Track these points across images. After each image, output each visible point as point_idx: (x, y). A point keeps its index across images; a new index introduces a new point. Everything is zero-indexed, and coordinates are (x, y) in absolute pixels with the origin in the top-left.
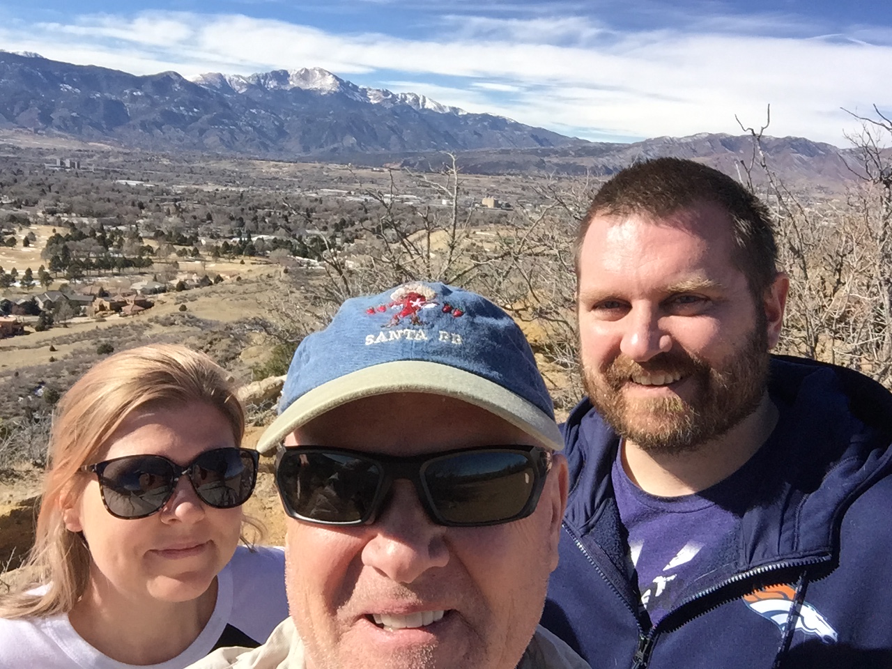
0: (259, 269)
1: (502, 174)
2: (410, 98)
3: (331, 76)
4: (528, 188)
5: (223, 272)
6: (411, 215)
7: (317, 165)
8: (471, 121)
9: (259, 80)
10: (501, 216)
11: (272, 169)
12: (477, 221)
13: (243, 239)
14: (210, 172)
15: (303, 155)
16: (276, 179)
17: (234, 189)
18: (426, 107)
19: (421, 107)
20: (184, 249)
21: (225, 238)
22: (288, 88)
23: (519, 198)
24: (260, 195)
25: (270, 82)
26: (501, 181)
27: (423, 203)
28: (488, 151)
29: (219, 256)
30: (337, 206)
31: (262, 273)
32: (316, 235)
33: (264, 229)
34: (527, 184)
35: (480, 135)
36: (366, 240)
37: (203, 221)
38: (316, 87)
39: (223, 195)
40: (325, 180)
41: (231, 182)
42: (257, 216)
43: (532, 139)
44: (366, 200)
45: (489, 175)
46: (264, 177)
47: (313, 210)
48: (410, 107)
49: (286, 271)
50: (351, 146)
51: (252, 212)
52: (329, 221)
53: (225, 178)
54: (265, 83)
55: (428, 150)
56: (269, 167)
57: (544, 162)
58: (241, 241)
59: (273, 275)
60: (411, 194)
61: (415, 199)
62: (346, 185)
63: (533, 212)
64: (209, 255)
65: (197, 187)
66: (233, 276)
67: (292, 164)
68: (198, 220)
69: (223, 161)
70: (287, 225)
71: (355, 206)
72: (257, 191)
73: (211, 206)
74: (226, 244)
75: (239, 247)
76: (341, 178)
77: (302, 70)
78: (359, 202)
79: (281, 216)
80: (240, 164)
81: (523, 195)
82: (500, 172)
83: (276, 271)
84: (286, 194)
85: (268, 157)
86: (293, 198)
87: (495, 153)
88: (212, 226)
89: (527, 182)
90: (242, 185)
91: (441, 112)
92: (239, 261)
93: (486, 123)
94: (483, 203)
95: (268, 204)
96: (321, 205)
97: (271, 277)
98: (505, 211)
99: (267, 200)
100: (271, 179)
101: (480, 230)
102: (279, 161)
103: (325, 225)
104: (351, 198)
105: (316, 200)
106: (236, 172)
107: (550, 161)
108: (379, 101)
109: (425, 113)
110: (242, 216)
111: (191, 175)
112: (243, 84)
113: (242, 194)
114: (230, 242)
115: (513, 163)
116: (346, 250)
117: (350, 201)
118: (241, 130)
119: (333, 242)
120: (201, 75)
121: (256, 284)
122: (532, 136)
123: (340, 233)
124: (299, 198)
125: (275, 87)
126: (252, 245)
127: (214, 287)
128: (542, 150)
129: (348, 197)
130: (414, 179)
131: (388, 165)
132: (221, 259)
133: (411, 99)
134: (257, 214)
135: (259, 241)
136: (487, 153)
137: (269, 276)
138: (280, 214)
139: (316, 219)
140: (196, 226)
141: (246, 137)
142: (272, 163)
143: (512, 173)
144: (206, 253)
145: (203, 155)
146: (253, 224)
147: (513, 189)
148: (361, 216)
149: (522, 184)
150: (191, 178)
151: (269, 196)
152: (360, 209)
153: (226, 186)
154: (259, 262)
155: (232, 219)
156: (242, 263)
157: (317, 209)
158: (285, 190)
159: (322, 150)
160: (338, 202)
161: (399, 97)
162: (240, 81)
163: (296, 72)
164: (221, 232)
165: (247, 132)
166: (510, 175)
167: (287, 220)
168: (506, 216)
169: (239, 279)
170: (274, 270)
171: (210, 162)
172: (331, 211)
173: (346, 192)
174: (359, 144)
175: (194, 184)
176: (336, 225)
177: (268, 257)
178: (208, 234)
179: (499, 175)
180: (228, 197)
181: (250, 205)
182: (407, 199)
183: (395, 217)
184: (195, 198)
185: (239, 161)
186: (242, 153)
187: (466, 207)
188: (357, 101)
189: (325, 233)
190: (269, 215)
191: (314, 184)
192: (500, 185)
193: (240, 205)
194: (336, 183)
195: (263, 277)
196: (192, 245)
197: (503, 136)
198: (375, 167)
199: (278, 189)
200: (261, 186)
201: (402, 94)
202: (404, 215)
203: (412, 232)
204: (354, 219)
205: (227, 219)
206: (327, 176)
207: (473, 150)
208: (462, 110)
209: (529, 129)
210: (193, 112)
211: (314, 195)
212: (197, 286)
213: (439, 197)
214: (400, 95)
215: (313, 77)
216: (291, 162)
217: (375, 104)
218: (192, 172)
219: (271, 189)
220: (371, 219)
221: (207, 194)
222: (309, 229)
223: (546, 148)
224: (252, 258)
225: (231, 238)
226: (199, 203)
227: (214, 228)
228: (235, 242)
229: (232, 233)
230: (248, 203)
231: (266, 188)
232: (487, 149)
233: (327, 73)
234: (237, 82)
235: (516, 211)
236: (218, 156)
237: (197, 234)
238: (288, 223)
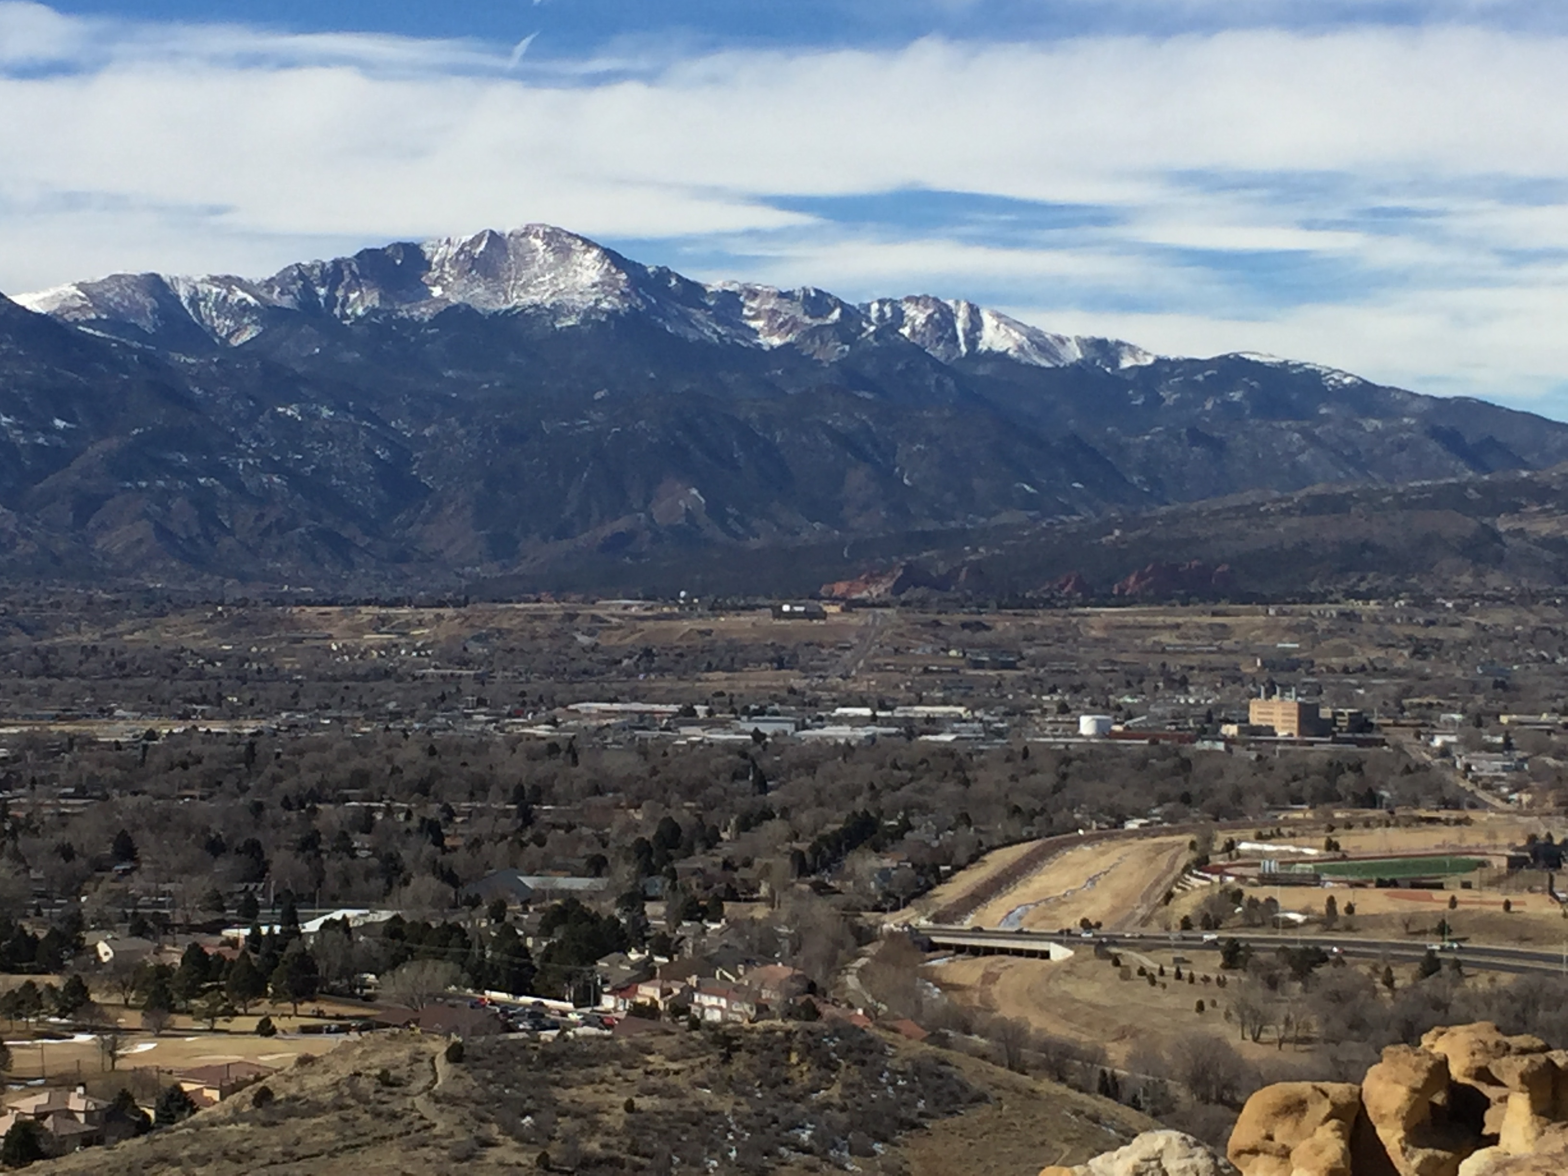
0: (343, 1052)
1: (1323, 598)
2: (917, 316)
3: (595, 252)
4: (1438, 644)
5: (192, 1074)
6: (951, 788)
7: (552, 607)
8: (1172, 389)
9: (308, 290)
10: (1334, 769)
11: (371, 637)
12: (1238, 796)
13: (265, 930)
14: (121, 666)
15: (489, 570)
16: (387, 674)
17: (216, 727)
18: (982, 346)
19: (964, 349)
20: (30, 985)
21: (191, 929)
22: (424, 312)
23: (1407, 692)
24: (322, 746)
25: (353, 296)
26: (1322, 625)
27: (999, 733)
28: (1256, 505)
29: (172, 1010)
30: (642, 770)
31: (358, 1066)
32: (562, 893)
33: (347, 882)
34: (1435, 632)
35: (1218, 446)
36: (770, 901)
37: (100, 866)
38: (537, 299)
39: (177, 754)
40: (585, 664)
41: (204, 700)
42: (317, 833)
43: (1433, 446)
44: (758, 736)
45: (1266, 602)
46: (339, 672)
47: (540, 793)
48: (919, 350)
49: (455, 1055)
50: (681, 521)
51: (293, 815)
52: (612, 831)
53: (180, 684)
54: (331, 300)
55: (1004, 518)
56: (358, 630)
57: (1496, 536)
58: (255, 938)
59: (402, 1072)
60: (945, 702)
61: (960, 719)
62: (668, 682)
63: (1472, 744)
64: (127, 1006)
65: (69, 728)
66: (236, 1088)
67: (448, 612)
68: (81, 863)
69: (173, 619)
70: (440, 858)
71: (714, 763)
72: (312, 727)
73: (131, 801)
74: (195, 956)
75: (250, 967)
76: (648, 653)
77: (478, 239)
78: (728, 746)
79: (415, 823)
80: (241, 623)
81: (1425, 678)
82: (1314, 587)
83: (415, 1059)
84: (429, 733)
85: (351, 590)
86: (459, 748)
87: (1286, 512)
88: (136, 885)
89: (1430, 623)
90: (250, 708)
91: (1047, 365)
92: (252, 1023)
93: (1236, 396)
94: (1255, 719)
95: (360, 779)
96: (574, 770)
97: (397, 1083)
98: (1353, 748)
99: (356, 762)
100: (365, 678)
101: (1251, 833)
102: (397, 603)
103: (597, 850)
104: (695, 734)
105: (553, 748)
106: (225, 658)
107: (1521, 532)
108: (790, 338)
109: (982, 370)
110: (259, 836)
111: (44, 681)
112: (244, 308)
113: (251, 746)
114: (211, 945)
115: (1366, 546)
116: (688, 952)
117: (693, 744)
118: (240, 488)
119: (633, 921)
120: (80, 286)
121: (333, 1117)
122: (1435, 433)
123: (658, 880)
124: (482, 746)
125: (372, 312)
126: (303, 954)
127: (162, 1140)
128: (1486, 490)
129: (684, 730)
130: (954, 637)
131: (840, 588)
132: (182, 1021)
133: (921, 319)
134: (317, 824)
135: (329, 934)
136: (1250, 512)
137: (386, 1080)
138: (409, 815)
139: (555, 826)
140: (72, 889)
141: (261, 517)
142: (367, 612)
143: (1363, 587)
144: (116, 999)
145: (90, 601)
146: (301, 865)
147: (1375, 654)
148: (743, 803)
149: (1408, 630)
150: (45, 693)
151: (363, 745)
152: (735, 776)
153: (185, 717)
154: (334, 1024)
155: (216, 848)
156: (266, 1030)
157: (558, 788)
158: (425, 720)
159: (565, 544)
160: (643, 751)
161: (874, 315)
162: (233, 299)
163: (453, 250)
164: (173, 905)
165: (265, 497)
166: (1358, 596)
167: (439, 840)
168: (1358, 768)
169: (264, 1097)
170: (403, 1054)
171: (120, 628)
172: (616, 790)
173: (673, 708)
174: (715, 510)
175: (57, 718)
176: (643, 849)
177: (368, 998)
178: (125, 918)
179: (1310, 599)
180: (199, 761)
181: (288, 785)
182: (929, 720)
183: (886, 800)
184: (63, 773)
185: (235, 611)
186: (244, 579)
187: (1182, 740)
188: (704, 345)
189: (599, 883)
190: (367, 825)
191: (538, 685)
192: (1316, 640)
193: (244, 790)
194: (630, 675)
195: (363, 1083)
196: (58, 967)
197: (1312, 439)
198: (785, 600)
199: (396, 716)
200: (328, 707)
201: (882, 302)
202: (921, 791)
203: (961, 856)
204: (713, 818)
205: (198, 851)
206: (594, 648)
207: (1194, 507)
208: (1133, 350)
209: (1415, 405)
210: (49, 430)
211: (542, 730)
212: (87, 1141)
213: (1064, 709)
214: (875, 307)
215: (524, 263)
216: (442, 604)
217: (775, 351)
218: (47, 671)
219: (368, 719)
220: (785, 813)
221: (112, 755)
222: (530, 873)
223: (1499, 476)
224: (307, 1007)
225: (215, 928)
226: (81, 792)
227: (147, 893)
228: (233, 943)
229: (222, 909)
230: (276, 779)
231: (345, 714)
232: (1251, 496)
233: (578, 245)
234: (221, 305)
235: (1398, 747)
236: (149, 598)
237: (76, 923)
238: (445, 850)
